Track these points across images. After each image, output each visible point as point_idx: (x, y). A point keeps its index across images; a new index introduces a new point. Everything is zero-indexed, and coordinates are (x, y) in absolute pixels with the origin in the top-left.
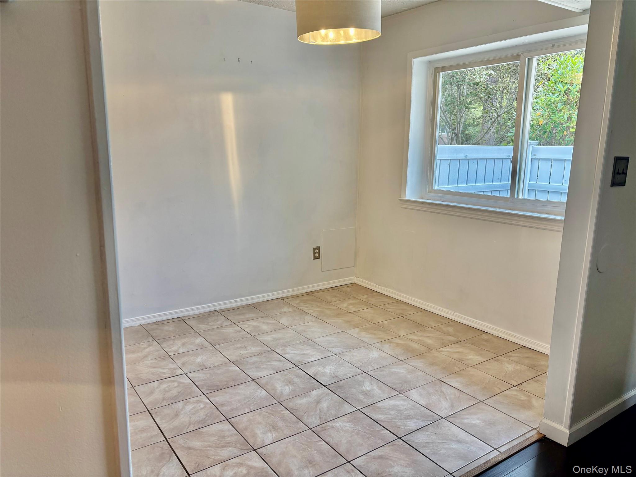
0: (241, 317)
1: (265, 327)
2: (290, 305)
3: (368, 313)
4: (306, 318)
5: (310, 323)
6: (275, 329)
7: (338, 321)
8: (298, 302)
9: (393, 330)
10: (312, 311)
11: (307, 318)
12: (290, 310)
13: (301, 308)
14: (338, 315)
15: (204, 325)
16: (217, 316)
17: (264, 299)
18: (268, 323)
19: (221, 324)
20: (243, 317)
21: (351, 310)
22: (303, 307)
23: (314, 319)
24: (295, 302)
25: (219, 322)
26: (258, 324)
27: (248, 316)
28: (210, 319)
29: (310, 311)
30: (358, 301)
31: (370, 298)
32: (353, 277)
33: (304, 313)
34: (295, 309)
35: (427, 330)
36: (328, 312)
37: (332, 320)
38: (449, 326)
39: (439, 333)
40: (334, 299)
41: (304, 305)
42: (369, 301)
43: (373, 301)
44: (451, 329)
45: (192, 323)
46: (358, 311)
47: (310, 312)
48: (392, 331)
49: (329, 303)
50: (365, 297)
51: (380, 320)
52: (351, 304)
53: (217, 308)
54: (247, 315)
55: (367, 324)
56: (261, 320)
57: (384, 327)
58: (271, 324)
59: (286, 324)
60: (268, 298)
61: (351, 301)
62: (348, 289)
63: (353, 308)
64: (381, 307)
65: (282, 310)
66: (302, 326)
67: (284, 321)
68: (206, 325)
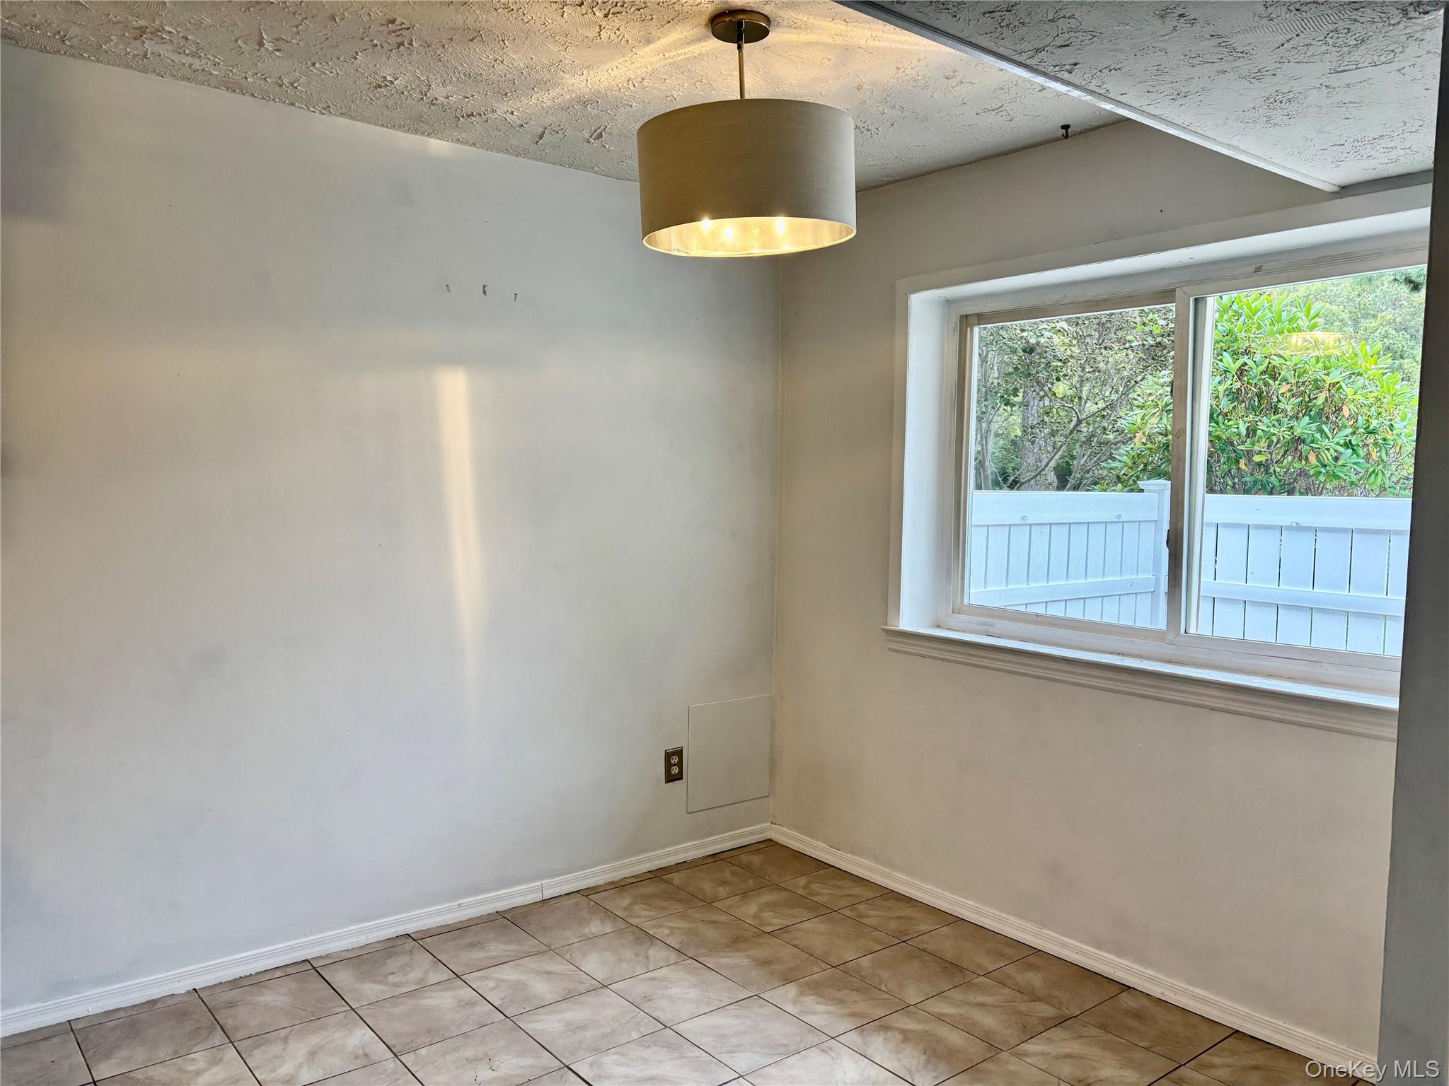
0: (478, 955)
1: (542, 988)
2: (608, 914)
3: (815, 932)
4: (652, 952)
5: (664, 971)
6: (569, 992)
7: (739, 960)
8: (626, 902)
9: (886, 986)
10: (666, 932)
11: (657, 953)
12: (608, 929)
13: (634, 921)
14: (736, 942)
15: (375, 982)
16: (411, 952)
17: (537, 897)
18: (548, 973)
19: (422, 980)
20: (480, 955)
21: (770, 925)
22: (644, 917)
23: (673, 956)
24: (620, 904)
25: (415, 975)
26: (523, 977)
27: (496, 949)
28: (392, 964)
29: (661, 930)
30: (786, 894)
31: (816, 887)
32: (766, 824)
33: (645, 938)
34: (621, 925)
35: (976, 985)
36: (710, 933)
37: (725, 960)
38: (1031, 967)
39: (1006, 991)
40: (722, 891)
41: (645, 913)
42: (813, 895)
43: (823, 892)
44: (1035, 979)
45: (342, 978)
46: (788, 929)
47: (662, 933)
48: (883, 988)
49: (709, 903)
50: (802, 881)
51: (849, 956)
52: (767, 904)
53: (411, 928)
54: (492, 948)
55: (816, 969)
56: (532, 963)
57: (861, 977)
58: (557, 974)
59: (600, 976)
60: (548, 894)
61: (768, 897)
62: (756, 859)
63: (775, 918)
64: (847, 912)
65: (587, 929)
66: (643, 980)
67: (595, 964)
68: (381, 982)
